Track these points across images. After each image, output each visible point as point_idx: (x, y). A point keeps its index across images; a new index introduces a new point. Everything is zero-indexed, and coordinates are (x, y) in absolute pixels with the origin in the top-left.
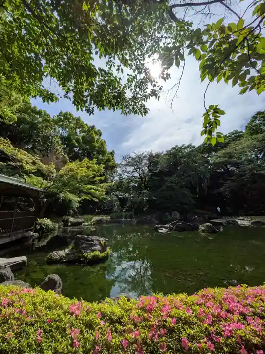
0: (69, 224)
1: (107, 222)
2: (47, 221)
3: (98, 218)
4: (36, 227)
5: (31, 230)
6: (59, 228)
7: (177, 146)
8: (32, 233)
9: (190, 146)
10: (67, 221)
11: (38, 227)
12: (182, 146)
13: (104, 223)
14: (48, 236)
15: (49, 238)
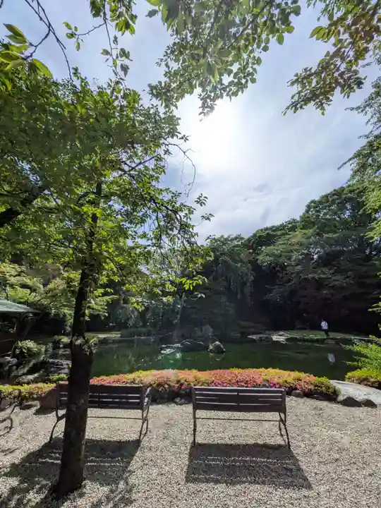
0: (61, 346)
1: (114, 342)
2: (30, 344)
3: (102, 336)
4: (14, 351)
5: (9, 355)
6: (46, 351)
7: (222, 237)
8: (9, 359)
9: (238, 238)
10: (59, 342)
11: (18, 351)
12: (229, 237)
13: (110, 343)
14: (30, 361)
15: (31, 364)
